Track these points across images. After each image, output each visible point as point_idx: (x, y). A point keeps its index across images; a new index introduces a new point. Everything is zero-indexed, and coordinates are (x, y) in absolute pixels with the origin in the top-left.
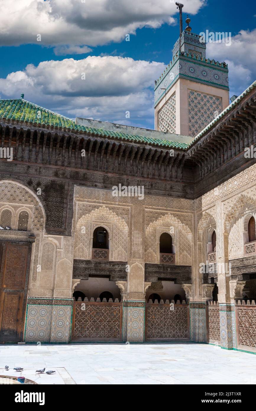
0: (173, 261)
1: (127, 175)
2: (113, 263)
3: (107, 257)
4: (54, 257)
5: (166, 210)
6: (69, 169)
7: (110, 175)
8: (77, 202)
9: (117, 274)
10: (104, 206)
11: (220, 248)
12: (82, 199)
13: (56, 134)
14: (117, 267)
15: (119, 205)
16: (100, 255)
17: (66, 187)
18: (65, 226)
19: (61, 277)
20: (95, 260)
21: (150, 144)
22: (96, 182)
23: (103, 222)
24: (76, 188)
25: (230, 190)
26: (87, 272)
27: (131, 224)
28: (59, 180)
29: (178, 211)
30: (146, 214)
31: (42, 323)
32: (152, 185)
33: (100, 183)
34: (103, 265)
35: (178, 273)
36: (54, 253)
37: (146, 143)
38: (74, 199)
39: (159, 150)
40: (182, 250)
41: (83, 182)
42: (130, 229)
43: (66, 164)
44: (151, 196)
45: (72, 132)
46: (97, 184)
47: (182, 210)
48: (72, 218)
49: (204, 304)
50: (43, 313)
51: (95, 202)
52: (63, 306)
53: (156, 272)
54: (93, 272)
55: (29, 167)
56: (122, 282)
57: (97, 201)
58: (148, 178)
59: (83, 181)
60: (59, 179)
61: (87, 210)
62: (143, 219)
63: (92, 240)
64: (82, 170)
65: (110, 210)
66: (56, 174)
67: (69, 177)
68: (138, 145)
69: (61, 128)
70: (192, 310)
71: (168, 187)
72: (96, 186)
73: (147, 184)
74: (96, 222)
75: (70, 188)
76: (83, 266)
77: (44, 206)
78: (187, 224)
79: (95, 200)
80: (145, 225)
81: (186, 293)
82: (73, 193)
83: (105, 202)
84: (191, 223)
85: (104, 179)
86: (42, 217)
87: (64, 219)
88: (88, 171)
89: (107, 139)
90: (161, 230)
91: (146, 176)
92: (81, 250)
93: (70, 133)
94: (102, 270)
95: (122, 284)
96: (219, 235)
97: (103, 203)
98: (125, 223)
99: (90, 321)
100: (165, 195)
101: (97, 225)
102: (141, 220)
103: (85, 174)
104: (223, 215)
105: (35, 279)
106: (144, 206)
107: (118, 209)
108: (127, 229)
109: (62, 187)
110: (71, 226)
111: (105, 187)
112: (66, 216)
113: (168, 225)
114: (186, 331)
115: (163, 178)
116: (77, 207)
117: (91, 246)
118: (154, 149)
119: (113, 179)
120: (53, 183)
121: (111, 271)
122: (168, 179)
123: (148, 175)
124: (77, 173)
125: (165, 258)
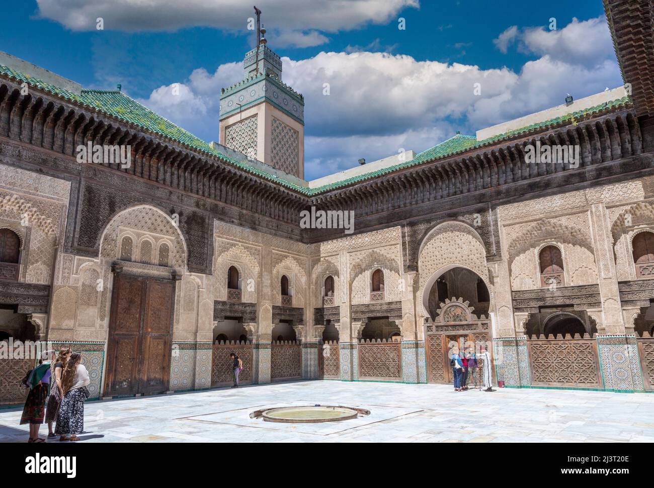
0: (291, 304)
1: (258, 213)
2: (244, 305)
3: (240, 298)
4: (196, 298)
5: (289, 253)
6: (209, 200)
7: (244, 212)
8: (217, 238)
9: (248, 316)
10: (240, 244)
11: (344, 294)
12: (221, 235)
13: (206, 161)
14: (247, 308)
15: (252, 244)
16: (234, 296)
17: (207, 221)
18: (206, 263)
19: (204, 319)
20: (230, 301)
21: (284, 186)
22: (233, 218)
23: (236, 262)
24: (216, 223)
25: (360, 244)
26: (223, 314)
27: (262, 265)
28: (200, 212)
29: (297, 255)
30: (273, 256)
31: (186, 370)
32: (278, 226)
33: (236, 219)
34: (237, 306)
35: (294, 315)
36: (196, 293)
37: (281, 185)
38: (214, 235)
39: (290, 193)
40: (297, 293)
41: (222, 217)
42: (261, 270)
43: (206, 194)
44: (277, 237)
45: (221, 162)
46: (234, 220)
47: (299, 254)
48: (213, 255)
49: (316, 344)
50: (186, 358)
51: (232, 240)
52: (206, 350)
53: (278, 314)
54: (228, 314)
55: (171, 193)
56: (253, 324)
57: (234, 238)
58: (275, 219)
59: (222, 215)
60: (200, 210)
61: (225, 249)
62: (271, 261)
63: (227, 280)
64: (221, 203)
65: (245, 249)
66: (197, 205)
67: (209, 209)
68: (275, 186)
69: (211, 155)
70: (303, 350)
71: (290, 230)
72: (233, 222)
73: (274, 225)
74: (230, 260)
75: (210, 222)
76: (220, 307)
77: (186, 240)
78: (303, 268)
79: (232, 237)
80: (273, 268)
81: (297, 334)
82: (213, 228)
83: (241, 240)
84: (306, 267)
85: (239, 215)
86: (183, 252)
87: (205, 256)
88: (226, 205)
89: (250, 175)
90: (283, 272)
91: (273, 216)
92: (218, 290)
93: (219, 163)
94: (236, 311)
95: (252, 325)
96: (344, 282)
97: (239, 241)
98: (257, 263)
99: (226, 365)
100: (287, 237)
101: (231, 263)
102: (270, 262)
103: (223, 208)
104: (348, 265)
105: (178, 322)
106: (272, 247)
107: (251, 248)
108: (257, 270)
109: (203, 219)
110: (211, 264)
111: (241, 225)
112: (207, 253)
113: (287, 268)
114: (299, 369)
115: (286, 220)
116: (217, 243)
117: (227, 287)
118: (286, 191)
119: (247, 217)
120: (194, 213)
121: (243, 313)
122: (289, 221)
123: (275, 216)
124: (216, 206)
125: (285, 301)
